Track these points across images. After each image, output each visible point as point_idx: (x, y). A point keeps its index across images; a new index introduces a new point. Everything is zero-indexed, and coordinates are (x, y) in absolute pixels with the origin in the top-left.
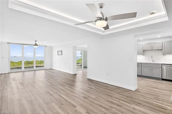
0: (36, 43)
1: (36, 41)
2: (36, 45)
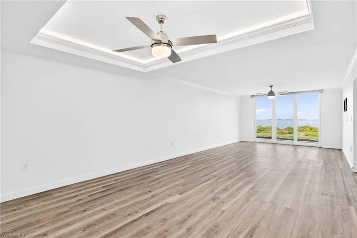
0: (271, 91)
1: (271, 87)
2: (271, 93)
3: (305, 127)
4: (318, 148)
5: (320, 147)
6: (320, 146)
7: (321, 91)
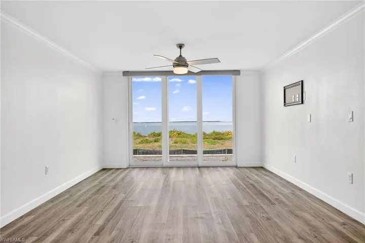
0: (181, 56)
1: (180, 46)
5: (236, 167)
7: (237, 72)
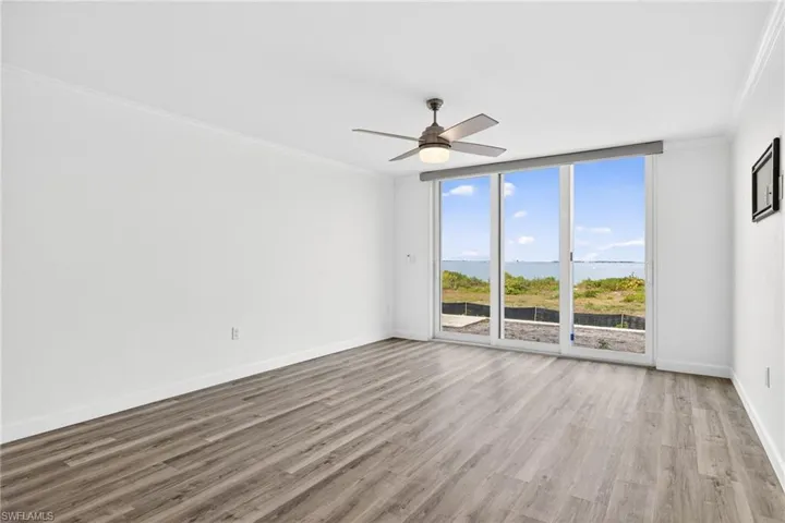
0: (435, 124)
1: (434, 104)
3: (625, 279)
4: (643, 373)
5: (651, 369)
6: (649, 362)
7: (655, 147)
